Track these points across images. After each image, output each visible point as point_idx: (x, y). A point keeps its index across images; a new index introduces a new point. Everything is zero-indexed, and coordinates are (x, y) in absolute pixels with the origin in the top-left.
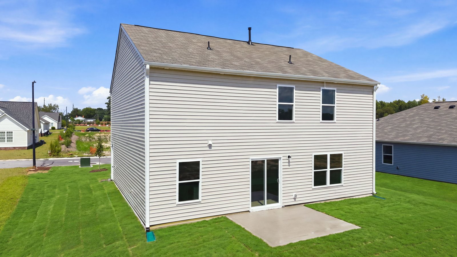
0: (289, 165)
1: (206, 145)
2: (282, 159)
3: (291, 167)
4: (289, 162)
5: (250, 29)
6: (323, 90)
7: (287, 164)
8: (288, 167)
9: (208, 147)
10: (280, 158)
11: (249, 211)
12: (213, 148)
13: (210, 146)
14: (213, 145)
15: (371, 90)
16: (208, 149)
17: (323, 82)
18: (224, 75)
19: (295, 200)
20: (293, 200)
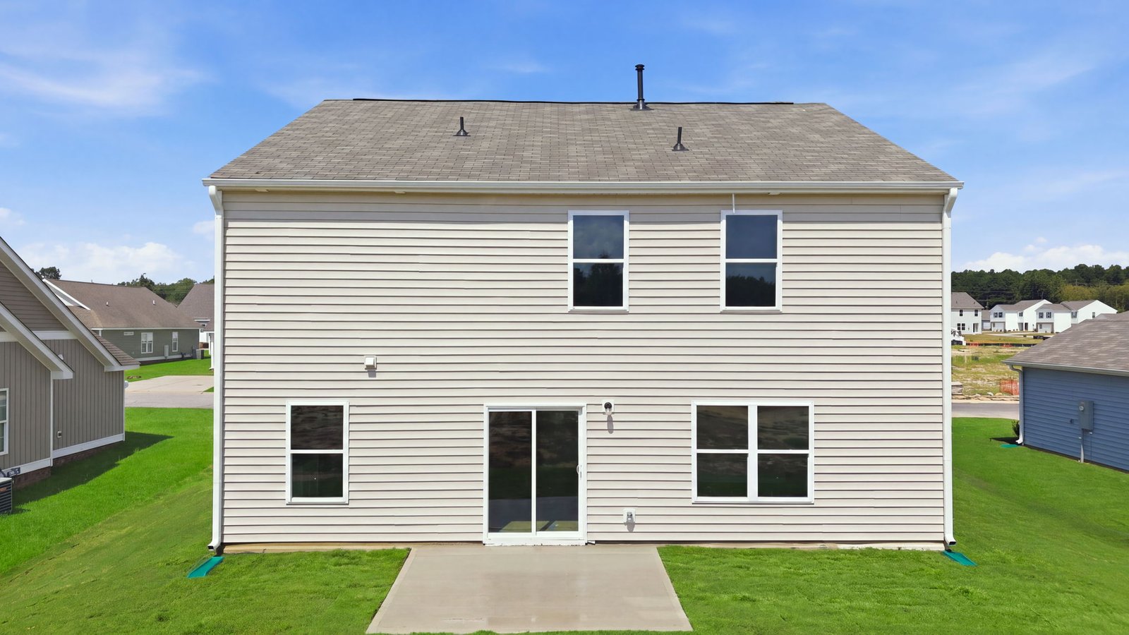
0: (611, 430)
1: (363, 368)
2: (585, 410)
3: (615, 435)
4: (610, 421)
5: (640, 68)
6: (729, 218)
7: (605, 426)
8: (607, 435)
9: (367, 374)
10: (581, 408)
11: (481, 542)
12: (379, 376)
13: (371, 370)
14: (379, 368)
15: (935, 209)
16: (366, 376)
17: (729, 196)
18: (406, 194)
19: (631, 531)
20: (625, 528)
